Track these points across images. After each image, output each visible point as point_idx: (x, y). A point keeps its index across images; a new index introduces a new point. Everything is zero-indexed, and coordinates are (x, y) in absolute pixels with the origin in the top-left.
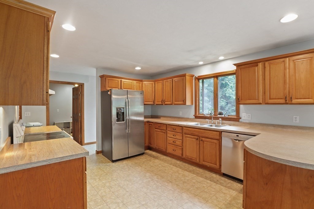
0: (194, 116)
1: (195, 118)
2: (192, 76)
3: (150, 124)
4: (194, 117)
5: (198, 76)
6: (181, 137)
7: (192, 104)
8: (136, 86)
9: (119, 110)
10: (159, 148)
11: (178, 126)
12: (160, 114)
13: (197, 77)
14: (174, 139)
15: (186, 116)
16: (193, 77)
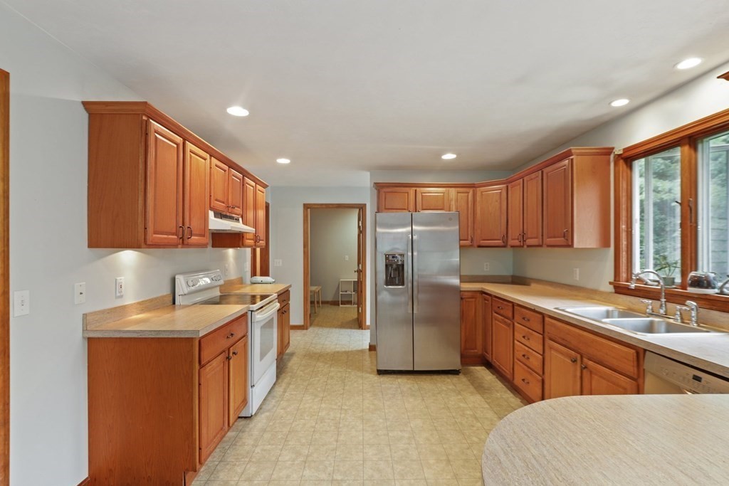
0: (610, 283)
1: (616, 292)
2: (609, 151)
3: (485, 300)
4: (611, 289)
5: (626, 150)
6: (541, 347)
7: (608, 246)
8: (457, 200)
9: (391, 258)
10: (499, 366)
11: (534, 311)
12: (530, 272)
13: (621, 152)
14: (527, 348)
15: (591, 285)
16: (609, 154)
